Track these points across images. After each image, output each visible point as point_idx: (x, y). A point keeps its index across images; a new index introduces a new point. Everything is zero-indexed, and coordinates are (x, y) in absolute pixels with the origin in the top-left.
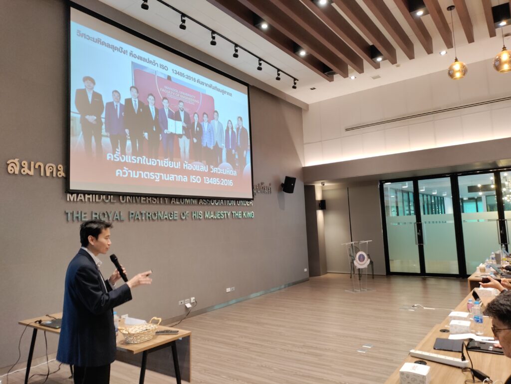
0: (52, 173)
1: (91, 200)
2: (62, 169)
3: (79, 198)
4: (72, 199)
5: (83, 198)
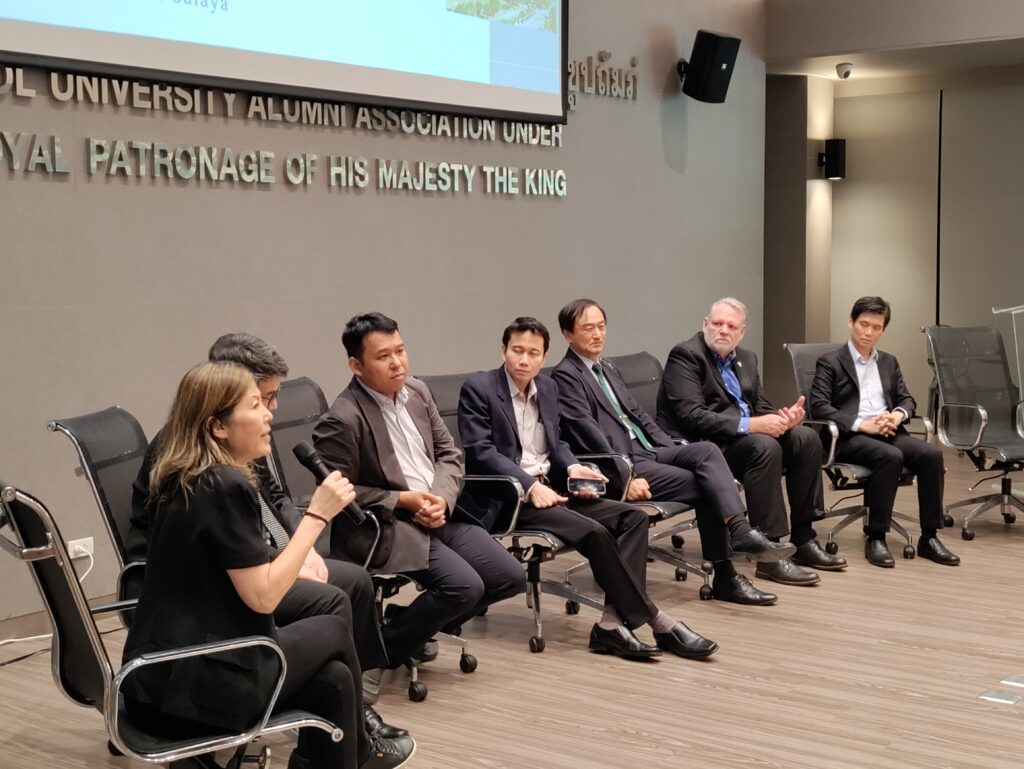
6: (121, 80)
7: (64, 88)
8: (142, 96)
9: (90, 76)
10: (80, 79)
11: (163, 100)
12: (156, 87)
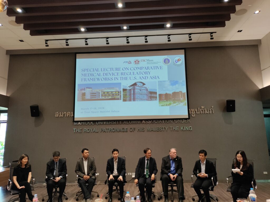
0: (69, 115)
1: (83, 124)
2: (72, 114)
3: (79, 124)
4: (76, 124)
5: (80, 124)
6: (105, 122)
7: (97, 123)
8: (108, 123)
9: (101, 122)
10: (100, 122)
11: (110, 123)
12: (110, 122)
